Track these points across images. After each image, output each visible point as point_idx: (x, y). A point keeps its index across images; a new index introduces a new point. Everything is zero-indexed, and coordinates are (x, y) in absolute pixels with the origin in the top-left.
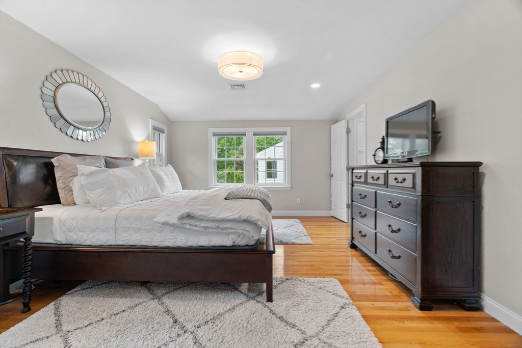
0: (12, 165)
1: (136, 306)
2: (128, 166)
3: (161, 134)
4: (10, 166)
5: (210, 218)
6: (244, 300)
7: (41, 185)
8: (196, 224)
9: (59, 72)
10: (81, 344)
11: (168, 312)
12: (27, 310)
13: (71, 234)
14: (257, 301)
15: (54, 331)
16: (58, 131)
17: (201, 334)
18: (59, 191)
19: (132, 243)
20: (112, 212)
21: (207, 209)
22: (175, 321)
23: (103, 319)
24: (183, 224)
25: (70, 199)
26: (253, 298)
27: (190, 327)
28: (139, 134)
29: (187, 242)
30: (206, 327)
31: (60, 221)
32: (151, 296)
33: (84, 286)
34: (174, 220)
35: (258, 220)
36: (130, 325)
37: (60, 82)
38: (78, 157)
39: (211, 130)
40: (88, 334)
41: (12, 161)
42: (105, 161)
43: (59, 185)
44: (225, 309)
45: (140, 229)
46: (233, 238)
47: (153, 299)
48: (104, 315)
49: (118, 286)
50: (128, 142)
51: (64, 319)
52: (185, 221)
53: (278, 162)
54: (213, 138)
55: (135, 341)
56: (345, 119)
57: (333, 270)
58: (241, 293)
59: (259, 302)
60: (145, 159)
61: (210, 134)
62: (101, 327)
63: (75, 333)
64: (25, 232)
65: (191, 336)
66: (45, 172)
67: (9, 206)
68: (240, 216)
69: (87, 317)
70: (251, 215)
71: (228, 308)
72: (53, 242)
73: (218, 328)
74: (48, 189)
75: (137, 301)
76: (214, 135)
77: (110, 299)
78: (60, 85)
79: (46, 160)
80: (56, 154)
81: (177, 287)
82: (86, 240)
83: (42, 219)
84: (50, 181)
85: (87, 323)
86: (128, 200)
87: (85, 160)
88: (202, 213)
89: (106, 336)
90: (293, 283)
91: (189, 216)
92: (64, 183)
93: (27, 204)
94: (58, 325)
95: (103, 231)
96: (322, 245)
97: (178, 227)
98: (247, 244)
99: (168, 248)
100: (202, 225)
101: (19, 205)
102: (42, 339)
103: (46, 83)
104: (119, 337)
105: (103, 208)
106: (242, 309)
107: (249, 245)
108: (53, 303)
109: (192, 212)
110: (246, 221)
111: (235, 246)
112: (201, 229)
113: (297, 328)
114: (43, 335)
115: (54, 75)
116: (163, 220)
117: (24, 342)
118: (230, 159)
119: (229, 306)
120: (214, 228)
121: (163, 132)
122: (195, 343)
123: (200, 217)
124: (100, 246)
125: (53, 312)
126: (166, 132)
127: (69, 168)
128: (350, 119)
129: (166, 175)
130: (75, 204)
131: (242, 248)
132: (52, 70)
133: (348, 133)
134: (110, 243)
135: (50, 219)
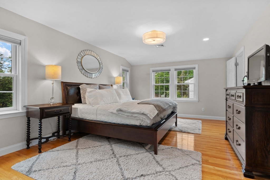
0: (67, 88)
1: (102, 146)
2: (108, 88)
3: (127, 72)
4: (67, 89)
5: (128, 111)
6: (145, 151)
7: (76, 96)
8: (123, 114)
9: (83, 51)
10: (81, 153)
11: (112, 150)
12: (70, 141)
13: (83, 114)
14: (150, 153)
15: (75, 148)
16: (82, 74)
17: (121, 159)
18: (82, 98)
19: (102, 120)
20: (96, 107)
21: (128, 108)
22: (113, 153)
23: (90, 148)
24: (119, 113)
25: (85, 102)
26: (149, 152)
27: (117, 156)
28: (115, 74)
29: (121, 122)
30: (124, 157)
31: (80, 109)
32: (108, 143)
33: (88, 136)
34: (115, 111)
35: (148, 114)
36: (98, 151)
37: (83, 55)
38: (89, 85)
39: (152, 69)
40: (84, 151)
41: (67, 87)
42: (99, 86)
43: (82, 96)
44: (135, 153)
45: (105, 115)
46: (139, 122)
47: (109, 144)
48: (91, 146)
49: (98, 138)
50: (110, 77)
51: (79, 145)
52: (119, 112)
53: (190, 85)
54: (153, 73)
55: (98, 156)
56: (235, 56)
57: (203, 148)
58: (145, 149)
59: (151, 154)
60: (118, 85)
61: (151, 71)
62: (89, 150)
63: (81, 150)
64: (69, 112)
65: (117, 159)
66: (77, 91)
67: (66, 103)
68: (140, 112)
69: (86, 146)
70: (145, 111)
71: (136, 153)
72: (78, 117)
73: (128, 159)
74: (78, 97)
75: (103, 144)
76: (153, 71)
77: (94, 142)
78: (83, 57)
79: (78, 86)
80: (81, 84)
81: (120, 142)
82: (87, 117)
83: (75, 108)
84: (79, 95)
85: (85, 148)
86: (103, 103)
87: (91, 86)
88: (125, 109)
89: (89, 153)
90: (174, 150)
91: (120, 110)
92: (83, 95)
93: (71, 102)
94: (77, 146)
95: (93, 115)
96: (206, 135)
97: (117, 115)
98: (147, 125)
99: (110, 123)
100: (125, 114)
101: (69, 103)
102: (71, 149)
103: (79, 57)
104: (93, 154)
105: (93, 105)
106: (142, 155)
107: (148, 126)
108: (77, 140)
109: (121, 108)
110: (143, 114)
111: (141, 126)
112: (126, 116)
113: (162, 167)
114: (72, 148)
115: (81, 53)
116: (111, 111)
117: (67, 149)
118: (162, 84)
119: (137, 153)
120: (131, 116)
121: (128, 72)
122: (117, 162)
123: (124, 111)
124: (92, 120)
125: (76, 142)
126: (129, 71)
127: (85, 90)
128: (238, 56)
129: (123, 92)
130: (86, 104)
131: (144, 127)
132: (80, 51)
133: (236, 66)
134: (95, 119)
135: (77, 109)
